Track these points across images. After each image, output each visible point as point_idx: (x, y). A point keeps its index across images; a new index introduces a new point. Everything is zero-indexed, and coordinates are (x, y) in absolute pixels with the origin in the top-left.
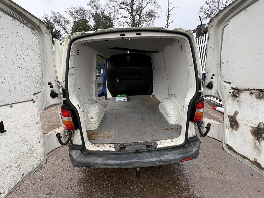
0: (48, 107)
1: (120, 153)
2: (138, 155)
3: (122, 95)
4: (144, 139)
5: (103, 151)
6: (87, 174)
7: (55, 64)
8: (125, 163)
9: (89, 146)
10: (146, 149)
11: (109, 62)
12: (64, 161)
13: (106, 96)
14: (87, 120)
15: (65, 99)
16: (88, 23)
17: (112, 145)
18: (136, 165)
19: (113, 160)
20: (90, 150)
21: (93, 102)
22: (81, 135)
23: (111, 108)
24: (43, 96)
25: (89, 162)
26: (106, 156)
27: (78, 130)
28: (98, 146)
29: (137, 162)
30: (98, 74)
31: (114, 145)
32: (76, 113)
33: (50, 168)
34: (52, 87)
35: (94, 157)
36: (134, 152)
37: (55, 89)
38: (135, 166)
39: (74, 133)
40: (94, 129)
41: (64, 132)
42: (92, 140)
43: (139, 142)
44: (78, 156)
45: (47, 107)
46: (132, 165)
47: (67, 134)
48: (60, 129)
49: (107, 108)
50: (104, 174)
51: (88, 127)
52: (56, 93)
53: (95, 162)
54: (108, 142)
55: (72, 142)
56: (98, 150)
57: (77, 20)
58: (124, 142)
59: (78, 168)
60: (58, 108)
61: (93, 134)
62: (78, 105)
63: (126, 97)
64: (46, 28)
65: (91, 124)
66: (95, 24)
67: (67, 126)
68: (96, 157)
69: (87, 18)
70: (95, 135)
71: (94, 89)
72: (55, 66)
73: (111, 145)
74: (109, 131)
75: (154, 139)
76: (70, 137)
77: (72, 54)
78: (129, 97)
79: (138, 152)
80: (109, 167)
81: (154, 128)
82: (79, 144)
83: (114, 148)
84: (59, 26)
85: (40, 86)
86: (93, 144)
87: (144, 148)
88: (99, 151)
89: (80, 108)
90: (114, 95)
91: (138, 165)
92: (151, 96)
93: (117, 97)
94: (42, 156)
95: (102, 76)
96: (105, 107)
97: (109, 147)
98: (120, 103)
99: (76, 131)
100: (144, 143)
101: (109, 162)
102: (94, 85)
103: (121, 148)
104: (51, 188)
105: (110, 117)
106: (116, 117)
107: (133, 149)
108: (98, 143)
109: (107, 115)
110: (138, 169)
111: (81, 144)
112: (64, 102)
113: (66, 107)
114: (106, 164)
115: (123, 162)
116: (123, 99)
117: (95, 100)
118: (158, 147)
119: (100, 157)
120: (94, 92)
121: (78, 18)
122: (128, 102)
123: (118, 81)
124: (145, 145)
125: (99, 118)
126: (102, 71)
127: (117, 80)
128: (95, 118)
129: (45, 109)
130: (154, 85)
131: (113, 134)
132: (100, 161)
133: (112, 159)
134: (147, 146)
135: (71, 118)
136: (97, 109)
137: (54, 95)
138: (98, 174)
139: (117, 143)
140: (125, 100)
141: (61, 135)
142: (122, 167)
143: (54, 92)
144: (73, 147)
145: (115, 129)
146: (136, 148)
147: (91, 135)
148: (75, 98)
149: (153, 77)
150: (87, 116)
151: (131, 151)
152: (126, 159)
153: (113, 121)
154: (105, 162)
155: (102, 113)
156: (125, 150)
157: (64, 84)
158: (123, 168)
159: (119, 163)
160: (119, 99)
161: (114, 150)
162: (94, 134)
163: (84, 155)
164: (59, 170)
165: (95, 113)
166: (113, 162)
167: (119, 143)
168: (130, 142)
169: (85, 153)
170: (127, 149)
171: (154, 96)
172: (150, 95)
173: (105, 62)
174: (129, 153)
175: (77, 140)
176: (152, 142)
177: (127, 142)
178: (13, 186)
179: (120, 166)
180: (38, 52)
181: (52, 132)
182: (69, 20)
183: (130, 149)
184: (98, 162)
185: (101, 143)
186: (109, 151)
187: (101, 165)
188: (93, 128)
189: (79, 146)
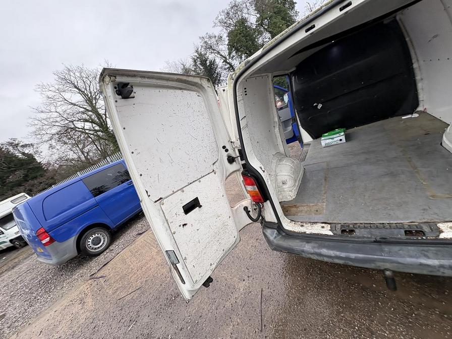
0: (229, 176)
1: (343, 240)
2: (386, 248)
3: (333, 133)
4: (398, 218)
5: (311, 234)
6: (292, 263)
7: (224, 121)
8: (355, 257)
9: (287, 225)
10: (407, 239)
11: (295, 78)
12: (258, 240)
13: (301, 141)
14: (278, 186)
15: (244, 162)
16: (247, 21)
17: (326, 225)
18: (384, 265)
19: (332, 250)
20: (291, 231)
21: (281, 156)
22: (273, 209)
23: (315, 161)
24: (222, 164)
25: (291, 247)
26: (317, 242)
27: (268, 202)
28: (302, 226)
29: (384, 261)
30: (279, 104)
31: (329, 226)
32: (260, 179)
33: (245, 247)
34: (227, 151)
35: (298, 241)
36: (376, 242)
37: (231, 152)
38: (379, 267)
39: (263, 206)
40: (291, 199)
41: (252, 205)
42: (290, 217)
43: (384, 222)
44: (275, 237)
45: (227, 176)
46: (374, 263)
47: (255, 208)
48: (246, 202)
49: (307, 161)
50: (320, 269)
51: (281, 197)
52: (233, 157)
53: (302, 248)
54: (317, 220)
55: (263, 219)
56: (303, 231)
57: (232, 27)
58: (349, 222)
59: (278, 253)
60: (239, 175)
61: (289, 206)
62: (261, 168)
63: (343, 133)
64: (207, 82)
65: (284, 191)
66: (258, 15)
67: (253, 197)
68: (301, 242)
69: (244, 15)
70: (294, 209)
71: (278, 135)
72: (225, 124)
73: (323, 225)
74: (316, 202)
75: (430, 218)
76: (260, 212)
77: (240, 99)
78: (350, 131)
79: (383, 242)
80: (326, 259)
81: (429, 194)
82: (273, 221)
83: (330, 230)
84: (212, 53)
85: (216, 153)
86: (294, 222)
87: (401, 235)
88: (305, 233)
89: (264, 171)
90: (316, 135)
91: (388, 266)
92: (415, 115)
93: (322, 138)
94: (236, 233)
95: (288, 107)
96: (303, 160)
97: (320, 228)
98: (331, 148)
99: (265, 204)
100: (399, 226)
101: (324, 251)
102: (277, 130)
103: (343, 231)
104: (251, 271)
105: (314, 178)
106: (326, 177)
107: (372, 234)
108: (302, 221)
109: (308, 174)
110: (388, 273)
111: (276, 222)
112: (244, 165)
113: (247, 173)
114: (320, 255)
115: (353, 256)
116: (335, 139)
117: (284, 152)
118: (442, 236)
119: (308, 242)
120: (279, 141)
121: (232, 23)
122: (349, 143)
123: (320, 106)
124: (403, 231)
125: (295, 181)
126: (286, 98)
127: (317, 106)
128: (288, 183)
129: (226, 178)
130: (420, 85)
131: (324, 206)
132: (308, 247)
133: (329, 248)
134: (408, 232)
135: (256, 186)
136: (289, 168)
137: (231, 160)
138: (309, 266)
139: (334, 222)
140: (341, 140)
141: (249, 209)
142: (350, 263)
143: (230, 156)
144: (267, 225)
145: (326, 197)
146: (378, 234)
147: (287, 208)
148: (254, 158)
149: (415, 66)
150: (276, 180)
151: (368, 238)
152: (358, 251)
153: (322, 184)
154: (317, 251)
155: (300, 172)
156: (353, 235)
157: (238, 143)
158: (354, 265)
159: (344, 256)
160: (328, 141)
161: (331, 233)
162: (292, 207)
163: (282, 236)
164: (255, 251)
165: (286, 174)
166: (332, 253)
167: (340, 222)
168: (361, 222)
169: (284, 234)
170: (358, 233)
171: (424, 113)
172: (412, 114)
173: (288, 80)
174: (364, 243)
175: (270, 216)
176: (422, 225)
177: (355, 222)
178: (219, 260)
179: (347, 262)
180: (206, 115)
181: (238, 206)
182: (222, 35)
183: (365, 236)
184: (305, 249)
185: (305, 221)
186: (321, 235)
187: (312, 254)
188: (289, 198)
189: (274, 223)
